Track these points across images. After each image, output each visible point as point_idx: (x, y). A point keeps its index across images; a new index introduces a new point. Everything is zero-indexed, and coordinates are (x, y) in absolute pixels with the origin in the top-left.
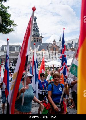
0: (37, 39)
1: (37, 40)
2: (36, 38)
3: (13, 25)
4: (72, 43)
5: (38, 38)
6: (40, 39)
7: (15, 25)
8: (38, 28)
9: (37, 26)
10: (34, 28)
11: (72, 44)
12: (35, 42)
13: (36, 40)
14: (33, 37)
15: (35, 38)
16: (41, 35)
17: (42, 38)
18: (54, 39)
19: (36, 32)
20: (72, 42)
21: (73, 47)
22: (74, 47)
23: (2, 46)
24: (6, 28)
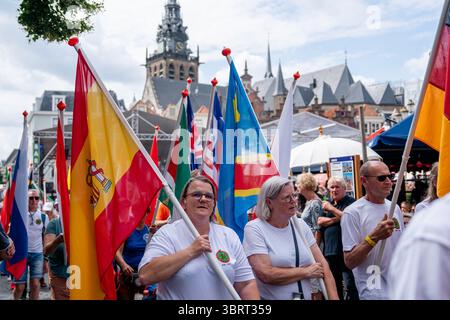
0: (181, 68)
1: (182, 74)
2: (178, 63)
3: (87, 7)
4: (314, 85)
5: (184, 63)
6: (191, 69)
7: (94, 8)
8: (184, 25)
9: (178, 19)
10: (169, 26)
11: (314, 90)
12: (172, 78)
13: (177, 71)
14: (163, 62)
15: (171, 66)
16: (194, 55)
17: (198, 64)
18: (246, 70)
19: (176, 41)
20: (315, 80)
21: (316, 99)
22: (320, 102)
23: (46, 92)
24: (58, 18)
